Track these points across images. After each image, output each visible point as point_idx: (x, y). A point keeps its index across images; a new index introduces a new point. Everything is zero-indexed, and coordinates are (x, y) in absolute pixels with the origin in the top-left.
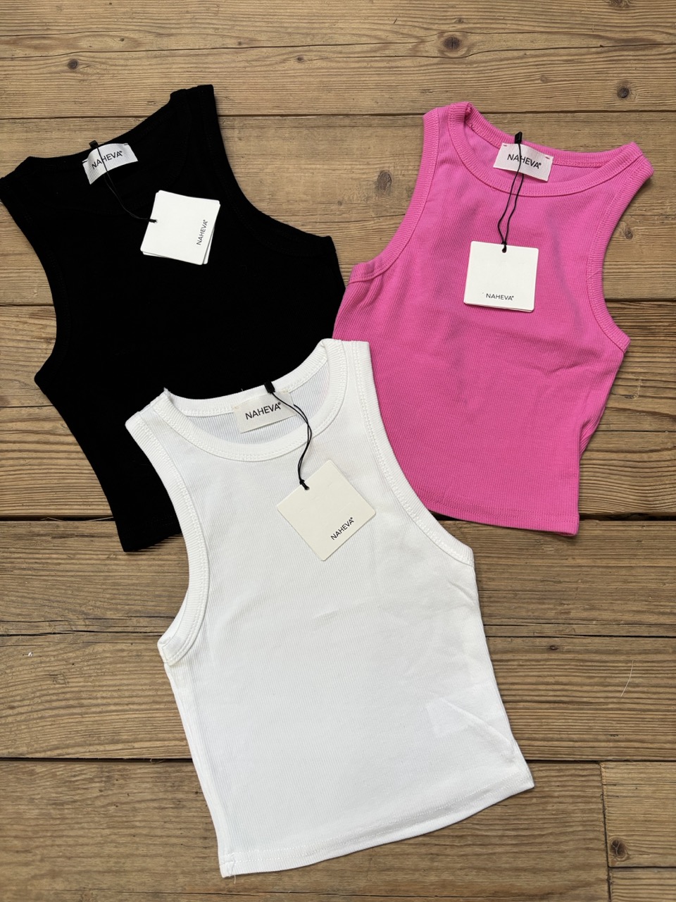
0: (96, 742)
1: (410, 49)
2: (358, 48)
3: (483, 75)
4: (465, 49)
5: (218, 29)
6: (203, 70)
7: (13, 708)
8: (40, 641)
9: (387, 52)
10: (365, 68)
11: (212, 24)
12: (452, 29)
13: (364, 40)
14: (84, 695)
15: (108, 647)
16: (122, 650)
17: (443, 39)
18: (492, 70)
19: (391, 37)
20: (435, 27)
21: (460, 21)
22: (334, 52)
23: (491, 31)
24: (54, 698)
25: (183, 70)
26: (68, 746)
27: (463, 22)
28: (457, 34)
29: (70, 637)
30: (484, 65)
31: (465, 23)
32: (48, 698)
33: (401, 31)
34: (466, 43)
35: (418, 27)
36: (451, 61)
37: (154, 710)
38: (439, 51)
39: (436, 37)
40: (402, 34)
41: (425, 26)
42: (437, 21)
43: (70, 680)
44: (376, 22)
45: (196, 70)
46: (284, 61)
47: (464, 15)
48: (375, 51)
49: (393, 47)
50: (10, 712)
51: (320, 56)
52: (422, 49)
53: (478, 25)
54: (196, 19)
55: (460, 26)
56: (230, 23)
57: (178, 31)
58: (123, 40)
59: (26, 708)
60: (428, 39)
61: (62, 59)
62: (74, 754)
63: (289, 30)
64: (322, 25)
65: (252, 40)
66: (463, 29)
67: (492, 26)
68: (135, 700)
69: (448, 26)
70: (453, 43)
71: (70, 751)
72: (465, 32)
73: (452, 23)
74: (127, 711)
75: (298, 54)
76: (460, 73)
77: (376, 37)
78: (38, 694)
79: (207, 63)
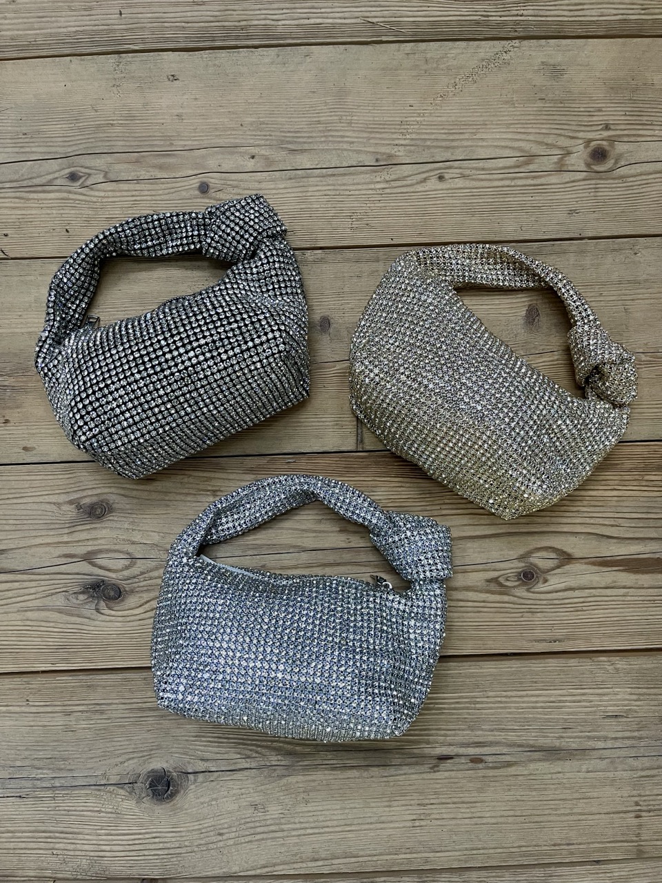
0: (298, 861)
1: (555, 163)
2: (501, 163)
3: (630, 192)
4: (613, 161)
5: (353, 143)
6: (342, 193)
7: (220, 834)
8: (238, 775)
9: (531, 167)
10: (508, 186)
11: (348, 137)
12: (598, 137)
13: (507, 153)
14: (283, 821)
15: (300, 778)
16: (314, 781)
17: (589, 150)
18: (640, 185)
19: (536, 149)
20: (581, 135)
21: (607, 127)
22: (476, 169)
23: (639, 139)
24: (258, 824)
25: (321, 193)
26: (274, 865)
27: (610, 129)
28: (604, 143)
29: (266, 772)
30: (631, 179)
31: (613, 130)
32: (252, 825)
33: (545, 140)
34: (613, 154)
35: (564, 136)
36: (598, 175)
37: (346, 831)
38: (586, 163)
39: (582, 147)
40: (547, 144)
41: (571, 134)
42: (583, 128)
43: (269, 809)
44: (519, 130)
45: (333, 193)
46: (425, 180)
47: (610, 120)
48: (518, 167)
49: (537, 160)
50: (220, 838)
51: (461, 174)
52: (567, 162)
53: (626, 132)
54: (329, 130)
55: (606, 134)
56: (365, 135)
57: (311, 146)
58: (253, 157)
59: (233, 834)
60: (574, 150)
61: (191, 182)
62: (281, 871)
63: (428, 143)
64: (462, 137)
65: (390, 156)
66: (609, 136)
67: (641, 132)
68: (329, 823)
69: (594, 134)
70: (599, 155)
71: (277, 868)
72: (611, 140)
73: (598, 130)
74: (323, 833)
75: (439, 171)
76: (607, 190)
77: (520, 149)
78: (243, 821)
79: (344, 185)
